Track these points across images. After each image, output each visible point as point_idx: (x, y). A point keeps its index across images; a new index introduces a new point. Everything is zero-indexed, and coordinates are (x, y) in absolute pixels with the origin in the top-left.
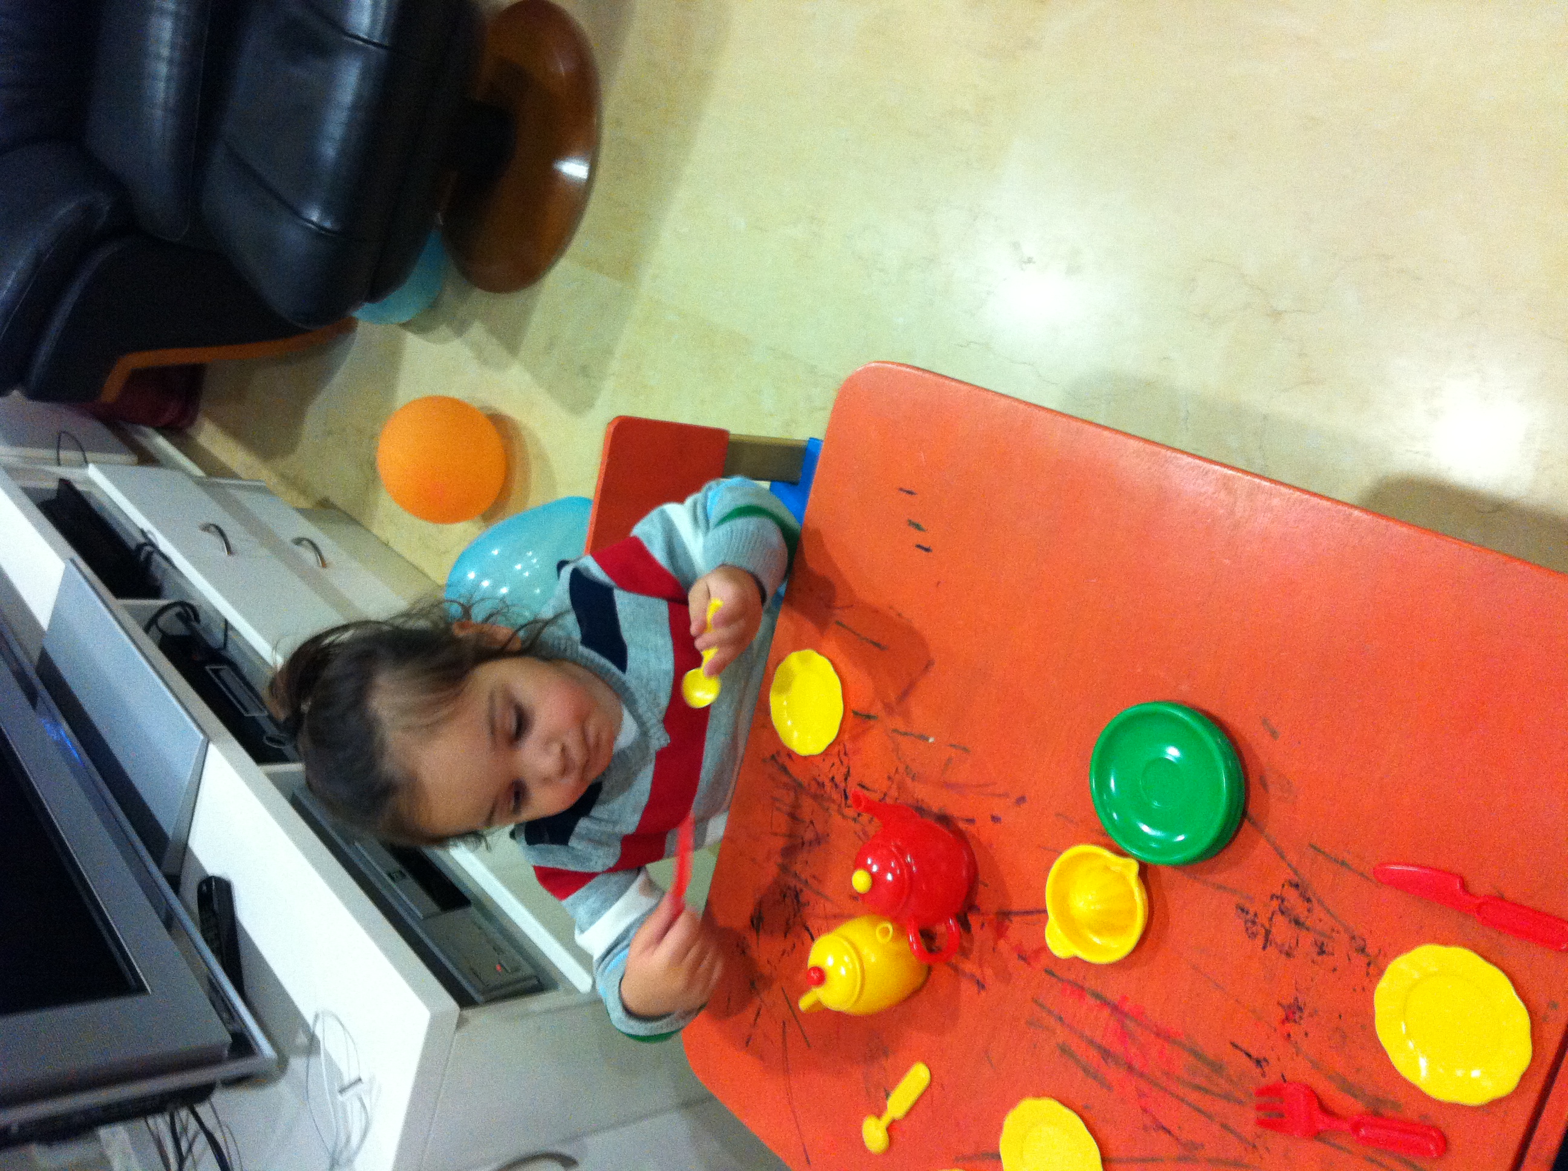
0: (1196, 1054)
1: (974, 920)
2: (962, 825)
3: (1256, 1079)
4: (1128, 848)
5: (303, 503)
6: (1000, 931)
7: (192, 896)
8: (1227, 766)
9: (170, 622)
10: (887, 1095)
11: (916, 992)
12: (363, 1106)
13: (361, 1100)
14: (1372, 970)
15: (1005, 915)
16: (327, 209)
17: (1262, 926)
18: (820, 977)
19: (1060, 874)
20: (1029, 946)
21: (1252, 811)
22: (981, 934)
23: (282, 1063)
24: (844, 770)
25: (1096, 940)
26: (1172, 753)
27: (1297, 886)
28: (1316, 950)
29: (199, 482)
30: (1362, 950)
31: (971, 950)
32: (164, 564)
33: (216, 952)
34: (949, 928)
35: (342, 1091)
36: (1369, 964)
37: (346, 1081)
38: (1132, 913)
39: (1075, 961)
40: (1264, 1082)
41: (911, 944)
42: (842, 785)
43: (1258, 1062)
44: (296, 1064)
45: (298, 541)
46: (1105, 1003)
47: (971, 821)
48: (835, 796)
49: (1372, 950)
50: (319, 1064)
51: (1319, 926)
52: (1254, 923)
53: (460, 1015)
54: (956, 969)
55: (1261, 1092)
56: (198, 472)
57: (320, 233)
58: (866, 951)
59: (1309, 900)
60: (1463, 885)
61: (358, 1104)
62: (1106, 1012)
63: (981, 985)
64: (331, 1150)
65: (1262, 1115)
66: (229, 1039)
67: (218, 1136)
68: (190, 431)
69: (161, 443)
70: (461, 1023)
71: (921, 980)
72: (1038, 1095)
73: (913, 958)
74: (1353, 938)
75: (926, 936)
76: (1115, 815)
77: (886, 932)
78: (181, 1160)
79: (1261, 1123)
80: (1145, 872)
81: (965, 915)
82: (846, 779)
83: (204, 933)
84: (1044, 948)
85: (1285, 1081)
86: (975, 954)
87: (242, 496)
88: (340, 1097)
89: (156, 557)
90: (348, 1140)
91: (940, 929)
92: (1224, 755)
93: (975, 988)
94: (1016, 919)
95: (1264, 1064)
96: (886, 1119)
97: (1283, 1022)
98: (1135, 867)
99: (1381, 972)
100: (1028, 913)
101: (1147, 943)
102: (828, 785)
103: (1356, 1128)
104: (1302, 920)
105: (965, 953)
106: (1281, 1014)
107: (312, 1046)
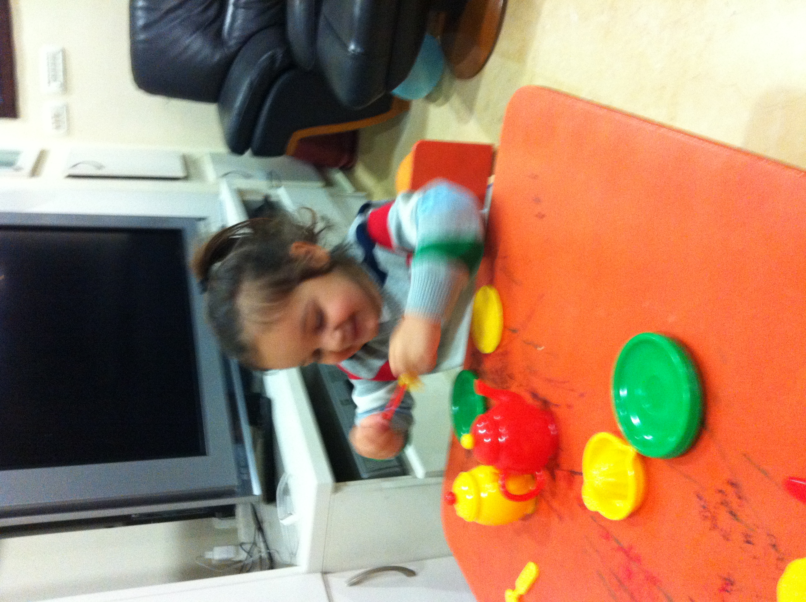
0: (668, 599)
1: (558, 474)
2: (554, 409)
14: (779, 564)
15: (573, 473)
16: (358, 42)
17: (710, 512)
18: (453, 499)
19: (594, 451)
22: (560, 484)
27: (733, 485)
28: (743, 538)
30: (775, 547)
31: (556, 493)
36: (778, 559)
39: (598, 514)
47: (557, 406)
49: (781, 549)
51: (747, 521)
59: (740, 497)
62: (619, 555)
66: (237, 482)
70: (333, 490)
74: (769, 535)
81: (553, 469)
86: (559, 497)
93: (558, 519)
94: (575, 477)
96: (516, 593)
97: (720, 591)
98: (631, 454)
104: (736, 512)
106: (719, 583)
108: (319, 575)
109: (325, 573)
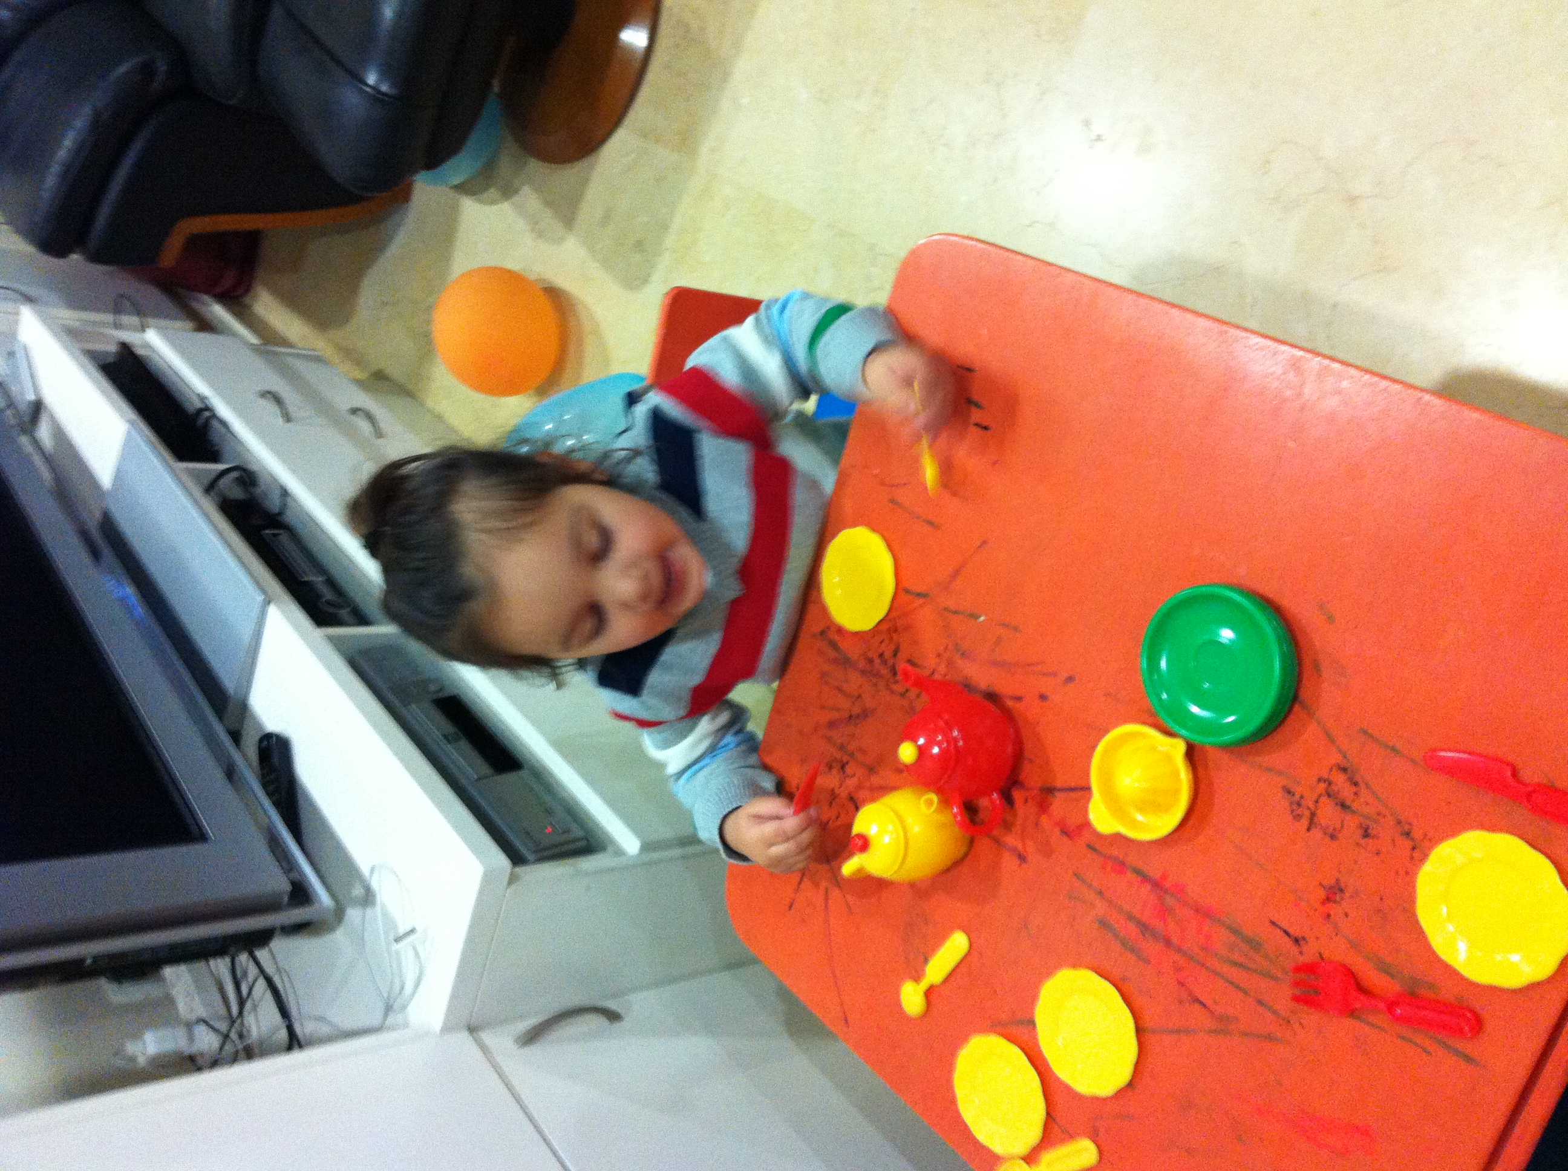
0: (1235, 932)
1: (1017, 795)
2: (1010, 703)
3: (1294, 956)
4: (1176, 729)
5: (360, 375)
6: (1043, 806)
7: (252, 752)
8: (1281, 649)
9: (228, 486)
10: (926, 961)
11: (956, 864)
12: (417, 955)
13: (415, 948)
14: (1416, 854)
15: (1049, 791)
16: (385, 72)
17: (1309, 808)
18: (864, 844)
19: (1106, 751)
20: (1073, 821)
21: (1305, 694)
22: (1024, 809)
23: (339, 914)
24: (893, 647)
25: (1139, 817)
26: (1226, 635)
27: (1344, 770)
28: (1360, 832)
29: (255, 349)
30: (1408, 834)
31: (1013, 824)
32: (223, 430)
33: (277, 805)
34: (992, 802)
35: (398, 940)
36: (1414, 848)
37: (401, 931)
38: (1176, 792)
39: (1118, 837)
40: (1301, 959)
41: (955, 816)
42: (891, 662)
43: (1297, 941)
44: (353, 914)
45: (354, 411)
46: (1145, 879)
47: (1019, 699)
48: (884, 671)
49: (1417, 834)
50: (374, 913)
51: (1365, 810)
52: (1299, 805)
53: (512, 874)
54: (997, 841)
55: (1298, 969)
56: (254, 340)
57: (378, 98)
58: (910, 820)
59: (1356, 784)
60: (1515, 773)
61: (411, 954)
62: (1145, 890)
63: (1022, 858)
64: (385, 995)
65: (1298, 992)
66: (287, 887)
67: (277, 980)
68: (247, 300)
69: (219, 311)
70: (513, 880)
71: (963, 850)
72: (1075, 966)
73: (957, 829)
74: (1399, 822)
75: (970, 809)
76: (1164, 696)
77: (929, 803)
78: (242, 1003)
79: (1297, 999)
80: (1192, 753)
81: (1009, 789)
82: (895, 655)
83: (265, 786)
84: (1086, 825)
85: (1323, 959)
86: (1017, 829)
87: (300, 365)
88: (395, 947)
89: (215, 423)
90: (402, 988)
91: (983, 802)
92: (1279, 639)
93: (1016, 861)
94: (1058, 794)
95: (1302, 943)
96: (924, 985)
97: (1323, 903)
98: (1181, 747)
99: (1424, 857)
100: (1072, 790)
101: (1191, 823)
102: (877, 661)
103: (1391, 1006)
104: (1348, 803)
105: (1008, 826)
106: (1322, 894)
107: (368, 898)
108: (465, 1035)
109: (472, 1029)
